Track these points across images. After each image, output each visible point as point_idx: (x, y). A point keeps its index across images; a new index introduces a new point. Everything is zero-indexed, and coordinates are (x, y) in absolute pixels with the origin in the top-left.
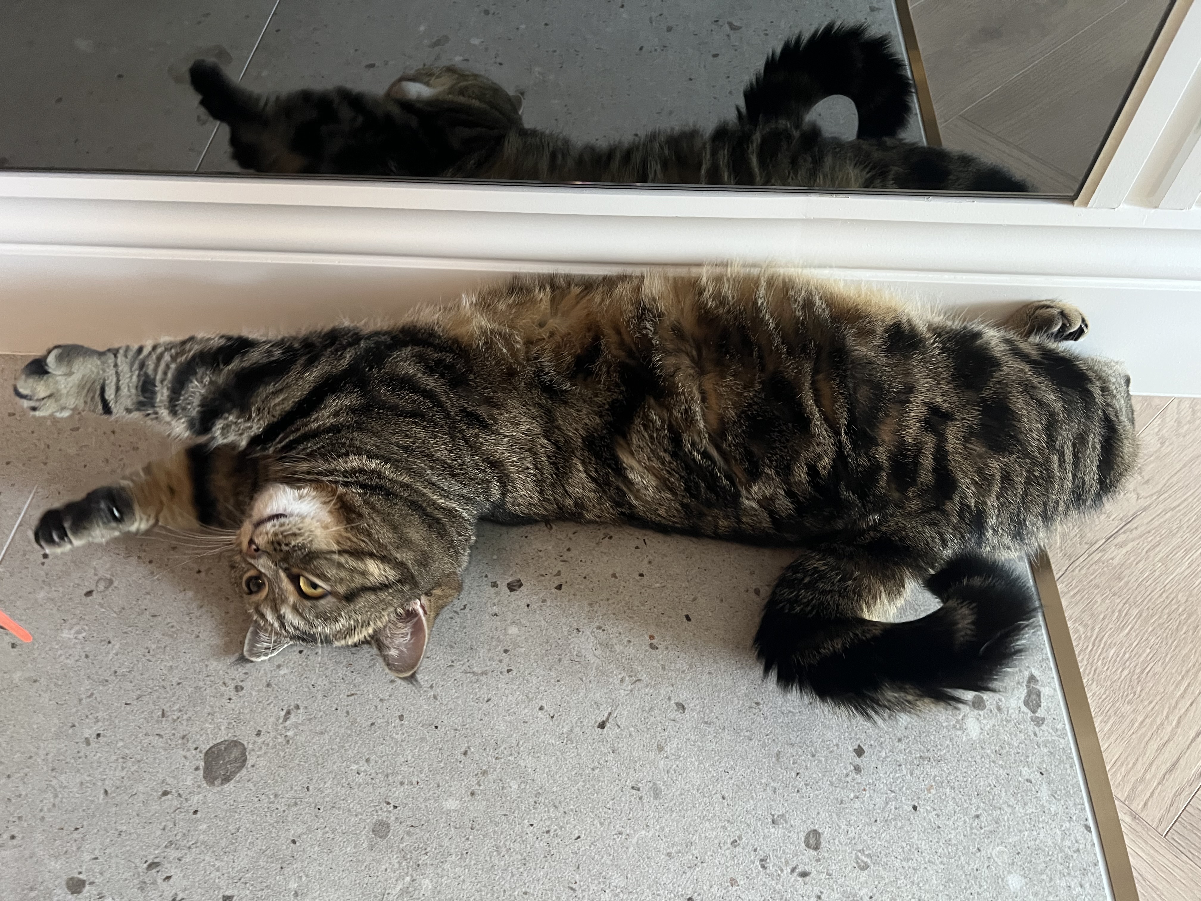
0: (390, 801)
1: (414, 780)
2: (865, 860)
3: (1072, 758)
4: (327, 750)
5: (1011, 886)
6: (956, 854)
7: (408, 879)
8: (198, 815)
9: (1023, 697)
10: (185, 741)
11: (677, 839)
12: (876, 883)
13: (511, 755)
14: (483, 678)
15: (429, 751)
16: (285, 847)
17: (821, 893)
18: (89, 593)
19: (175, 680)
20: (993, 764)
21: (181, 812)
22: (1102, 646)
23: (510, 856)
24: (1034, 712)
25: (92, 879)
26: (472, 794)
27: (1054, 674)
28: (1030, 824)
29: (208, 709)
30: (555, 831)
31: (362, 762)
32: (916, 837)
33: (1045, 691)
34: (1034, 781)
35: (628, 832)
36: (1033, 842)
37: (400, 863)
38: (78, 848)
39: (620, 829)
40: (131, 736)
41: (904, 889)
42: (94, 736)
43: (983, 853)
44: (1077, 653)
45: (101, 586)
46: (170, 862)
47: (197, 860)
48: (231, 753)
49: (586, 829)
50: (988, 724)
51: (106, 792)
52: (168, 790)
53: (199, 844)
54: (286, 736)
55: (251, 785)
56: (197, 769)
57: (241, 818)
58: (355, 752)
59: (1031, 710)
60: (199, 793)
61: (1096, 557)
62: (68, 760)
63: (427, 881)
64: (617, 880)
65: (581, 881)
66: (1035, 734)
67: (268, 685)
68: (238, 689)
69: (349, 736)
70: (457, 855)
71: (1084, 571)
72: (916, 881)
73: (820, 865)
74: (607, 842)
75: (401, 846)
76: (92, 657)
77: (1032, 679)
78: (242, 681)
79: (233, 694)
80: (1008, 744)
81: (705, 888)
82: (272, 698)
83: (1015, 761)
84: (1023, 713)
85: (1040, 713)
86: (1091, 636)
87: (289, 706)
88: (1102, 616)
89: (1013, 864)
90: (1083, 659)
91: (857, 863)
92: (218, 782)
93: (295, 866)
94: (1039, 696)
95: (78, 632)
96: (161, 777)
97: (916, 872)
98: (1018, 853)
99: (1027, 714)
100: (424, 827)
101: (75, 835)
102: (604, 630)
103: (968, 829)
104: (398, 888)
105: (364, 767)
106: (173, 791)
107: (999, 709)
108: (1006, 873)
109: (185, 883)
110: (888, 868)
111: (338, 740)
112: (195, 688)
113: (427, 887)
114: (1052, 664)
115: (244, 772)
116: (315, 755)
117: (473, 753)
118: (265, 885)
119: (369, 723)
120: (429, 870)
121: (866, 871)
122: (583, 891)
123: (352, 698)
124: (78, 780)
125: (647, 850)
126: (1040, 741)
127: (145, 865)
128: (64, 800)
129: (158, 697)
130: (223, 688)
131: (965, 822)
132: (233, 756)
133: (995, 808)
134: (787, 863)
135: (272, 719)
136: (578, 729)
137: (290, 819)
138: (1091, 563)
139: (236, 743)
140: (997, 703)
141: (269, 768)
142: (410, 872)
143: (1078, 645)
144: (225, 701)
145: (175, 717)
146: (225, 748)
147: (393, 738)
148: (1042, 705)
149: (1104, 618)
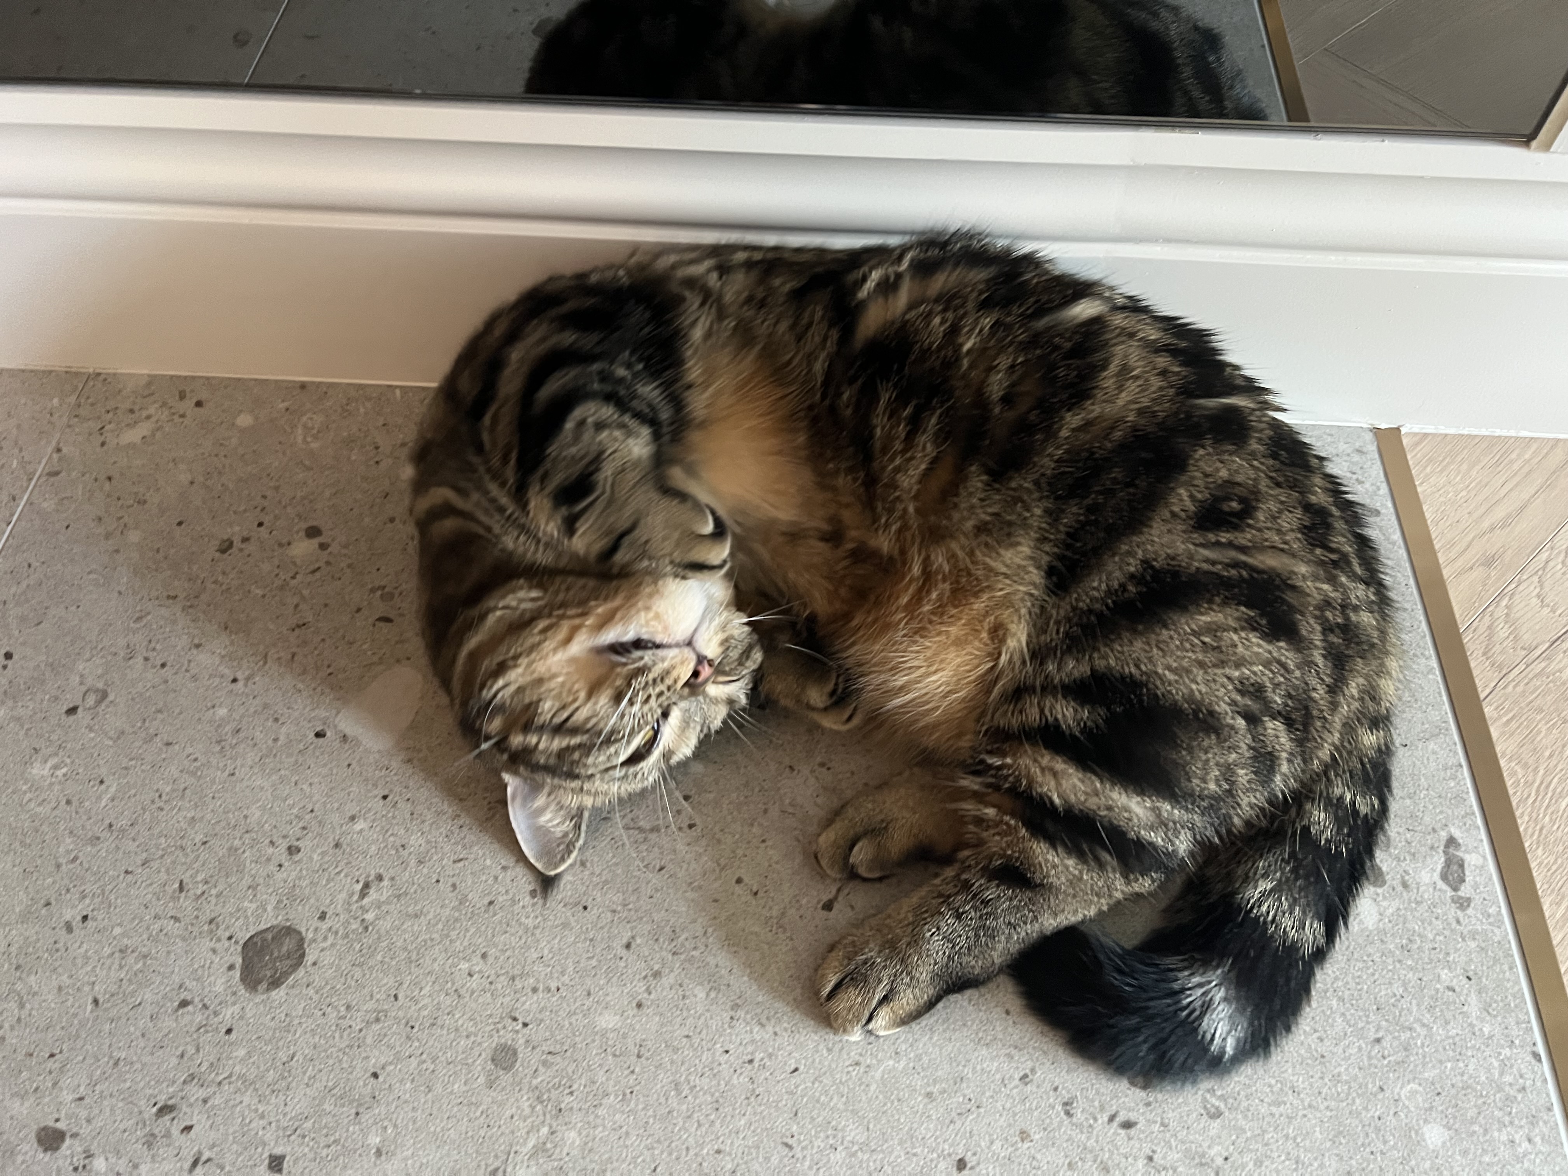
0: (517, 1015)
1: (553, 986)
2: (1217, 1104)
3: (1512, 956)
4: (425, 941)
5: (1429, 1142)
6: (1348, 1094)
7: (545, 1130)
8: (233, 1035)
9: (1439, 868)
10: (213, 926)
11: (940, 1073)
12: (1234, 1137)
13: (695, 948)
14: (653, 836)
15: (575, 943)
16: (361, 1083)
17: (1153, 1151)
18: (72, 711)
19: (199, 838)
20: (1398, 965)
21: (207, 1032)
22: (1549, 795)
23: (695, 1098)
24: (1455, 889)
25: (74, 1130)
26: (639, 1005)
27: (1483, 835)
28: (1454, 1051)
29: (247, 880)
30: (762, 1060)
31: (477, 959)
32: (1290, 1071)
33: (1471, 860)
34: (1457, 989)
35: (868, 1061)
36: (1459, 1078)
37: (533, 1108)
38: (55, 1084)
39: (857, 1058)
40: (134, 919)
41: (1274, 1147)
42: (79, 918)
43: (1388, 1093)
44: (1514, 804)
45: (91, 700)
46: (191, 1105)
47: (232, 1103)
48: (282, 944)
49: (806, 1058)
50: (1391, 907)
51: (96, 1001)
52: (189, 998)
53: (234, 1078)
54: (363, 920)
55: (311, 992)
56: (231, 967)
57: (296, 1041)
58: (466, 943)
59: (1451, 886)
60: (234, 1004)
61: (1538, 667)
62: (40, 954)
63: (573, 1134)
64: (854, 1132)
65: (800, 1134)
66: (1458, 922)
67: (337, 845)
68: (293, 850)
69: (457, 920)
70: (617, 1096)
71: (1519, 689)
72: (1292, 1135)
73: (1151, 1111)
74: (838, 1076)
75: (535, 1082)
76: (75, 803)
77: (1451, 841)
78: (298, 839)
79: (284, 858)
80: (1420, 935)
81: (983, 1144)
82: (343, 863)
83: (1431, 961)
84: (1440, 890)
85: (1465, 891)
86: (1534, 781)
87: (368, 876)
88: (1547, 754)
89: (1431, 1108)
90: (1523, 813)
91: (1205, 1108)
92: (264, 985)
93: (377, 1111)
94: (1462, 866)
95: (56, 767)
96: (176, 979)
97: (1290, 1123)
98: (1439, 1094)
99: (1446, 892)
100: (568, 1054)
101: (50, 1064)
102: (829, 769)
103: (1365, 1059)
104: (531, 1143)
105: (478, 965)
106: (197, 1000)
107: (1405, 885)
108: (1421, 1122)
109: (213, 1134)
110: (1250, 1114)
111: (440, 926)
112: (230, 849)
113: (573, 1142)
114: (1479, 821)
115: (301, 972)
116: (405, 949)
117: (639, 945)
118: (332, 1139)
119: (486, 902)
120: (576, 1118)
121: (1218, 1121)
122: (803, 1149)
123: (461, 864)
124: (55, 984)
125: (897, 1089)
126: (1465, 932)
127: (155, 1110)
128: (34, 1013)
129: (174, 862)
130: (271, 850)
131: (1360, 1049)
132: (285, 949)
133: (1404, 1028)
134: (1102, 1109)
135: (344, 895)
136: (793, 911)
137: (369, 1041)
138: (1530, 676)
139: (289, 931)
140: (1402, 877)
141: (338, 967)
142: (548, 1121)
143: (1515, 793)
144: (272, 867)
145: (199, 892)
146: (273, 939)
147: (520, 924)
148: (1467, 879)
149: (1551, 756)
